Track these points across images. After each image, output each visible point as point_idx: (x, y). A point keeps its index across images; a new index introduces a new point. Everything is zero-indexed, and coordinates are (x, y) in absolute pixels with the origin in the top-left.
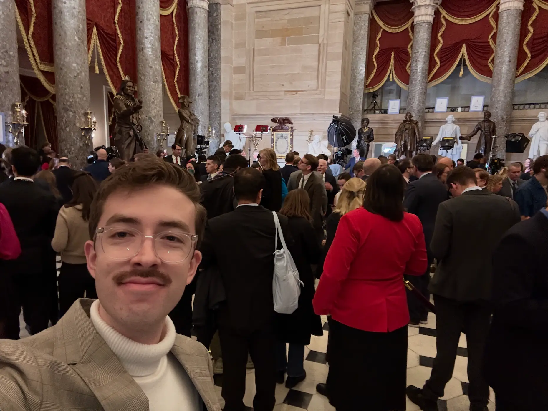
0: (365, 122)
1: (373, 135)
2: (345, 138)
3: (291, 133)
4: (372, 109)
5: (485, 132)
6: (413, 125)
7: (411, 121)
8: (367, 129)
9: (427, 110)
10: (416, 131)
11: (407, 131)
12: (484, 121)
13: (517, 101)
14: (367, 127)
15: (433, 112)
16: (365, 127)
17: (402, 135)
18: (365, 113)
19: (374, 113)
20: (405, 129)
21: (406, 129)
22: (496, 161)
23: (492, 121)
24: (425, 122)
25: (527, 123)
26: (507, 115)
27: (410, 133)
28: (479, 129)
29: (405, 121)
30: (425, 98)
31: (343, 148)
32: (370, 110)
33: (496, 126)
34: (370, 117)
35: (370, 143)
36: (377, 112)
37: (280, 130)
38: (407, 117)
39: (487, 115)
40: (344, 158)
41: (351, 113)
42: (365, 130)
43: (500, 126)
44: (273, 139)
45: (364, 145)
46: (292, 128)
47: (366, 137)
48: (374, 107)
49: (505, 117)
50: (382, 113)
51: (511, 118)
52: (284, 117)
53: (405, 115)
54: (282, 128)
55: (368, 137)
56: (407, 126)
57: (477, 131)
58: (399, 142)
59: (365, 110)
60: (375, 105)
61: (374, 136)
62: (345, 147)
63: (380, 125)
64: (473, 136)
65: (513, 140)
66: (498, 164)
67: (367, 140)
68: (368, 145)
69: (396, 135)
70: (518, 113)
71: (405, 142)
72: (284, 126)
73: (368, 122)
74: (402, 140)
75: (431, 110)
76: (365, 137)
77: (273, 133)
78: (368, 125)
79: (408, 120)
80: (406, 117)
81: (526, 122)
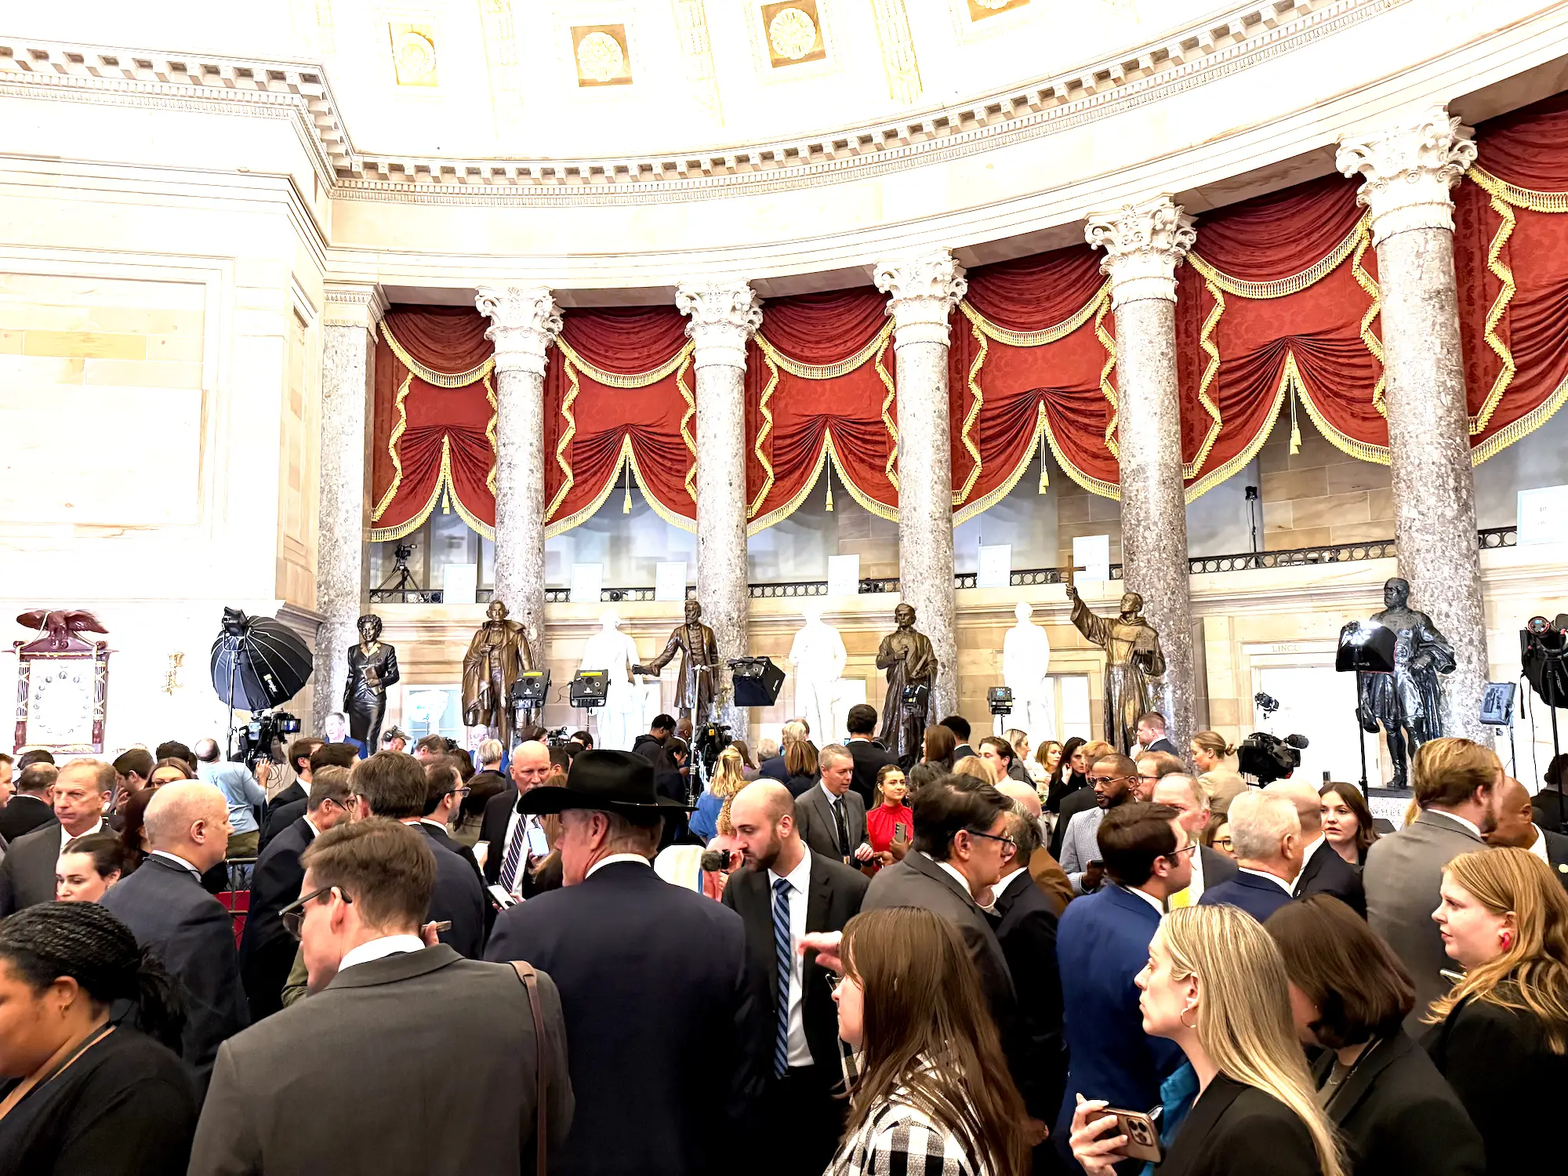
0: (372, 626)
1: (395, 664)
2: (274, 680)
3: (101, 664)
4: (396, 589)
5: (692, 654)
6: (512, 635)
7: (506, 624)
8: (374, 648)
9: (551, 596)
10: (521, 652)
11: (496, 653)
12: (688, 626)
13: (761, 576)
14: (374, 640)
15: (567, 599)
16: (366, 643)
17: (481, 665)
18: (375, 599)
19: (404, 600)
20: (488, 649)
21: (493, 648)
22: (711, 732)
23: (707, 624)
24: (548, 628)
25: (784, 630)
26: (739, 610)
27: (504, 656)
28: (677, 645)
29: (488, 625)
30: (540, 563)
31: (267, 712)
32: (391, 592)
33: (717, 636)
34: (387, 611)
35: (388, 689)
36: (411, 597)
37: (55, 654)
38: (494, 613)
39: (694, 610)
40: (272, 746)
41: (326, 599)
42: (369, 651)
43: (727, 638)
44: (25, 686)
45: (368, 695)
46: (102, 646)
47: (373, 671)
48: (402, 583)
49: (735, 615)
50: (426, 601)
51: (749, 617)
52: (72, 609)
53: (486, 607)
54: (63, 647)
55: (380, 672)
56: (495, 639)
57: (675, 650)
58: (476, 685)
59: (374, 592)
60: (405, 579)
61: (401, 668)
62: (277, 709)
63: (425, 636)
64: (666, 662)
65: (747, 674)
66: (717, 740)
67: (376, 681)
68: (383, 697)
69: (465, 663)
70: (763, 606)
71: (492, 683)
72: (70, 641)
73: (378, 626)
74: (481, 678)
75: (561, 596)
76: (369, 671)
77: (24, 665)
78: (376, 635)
79: (499, 622)
80: (489, 614)
81: (782, 628)
